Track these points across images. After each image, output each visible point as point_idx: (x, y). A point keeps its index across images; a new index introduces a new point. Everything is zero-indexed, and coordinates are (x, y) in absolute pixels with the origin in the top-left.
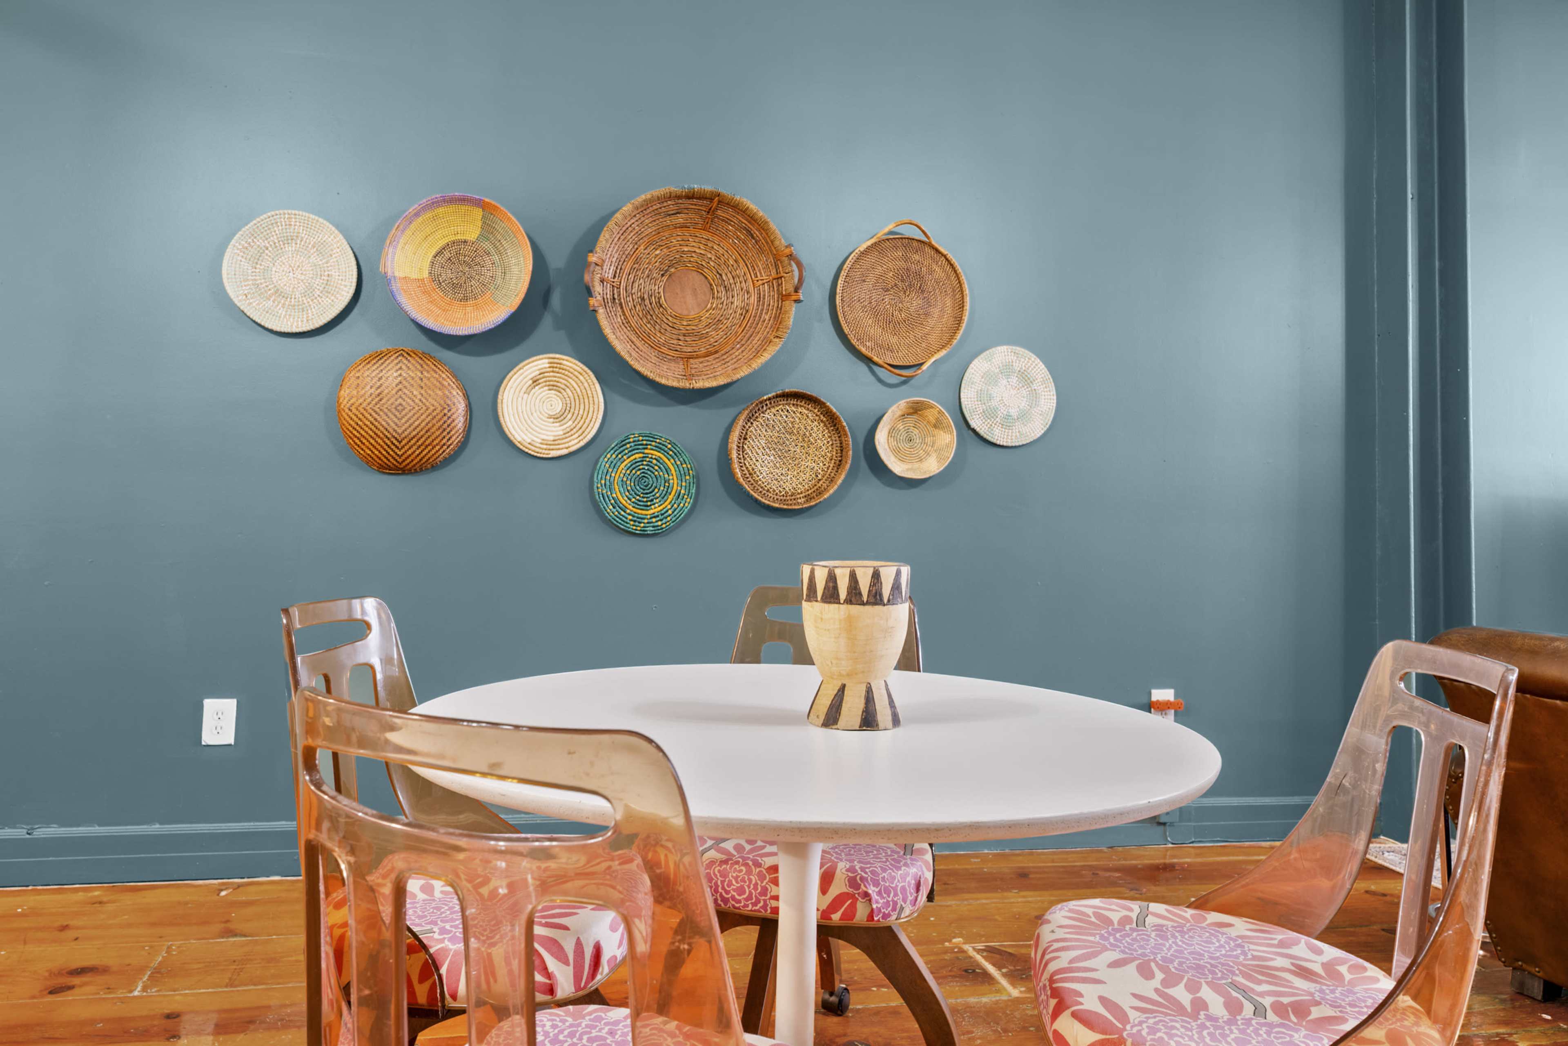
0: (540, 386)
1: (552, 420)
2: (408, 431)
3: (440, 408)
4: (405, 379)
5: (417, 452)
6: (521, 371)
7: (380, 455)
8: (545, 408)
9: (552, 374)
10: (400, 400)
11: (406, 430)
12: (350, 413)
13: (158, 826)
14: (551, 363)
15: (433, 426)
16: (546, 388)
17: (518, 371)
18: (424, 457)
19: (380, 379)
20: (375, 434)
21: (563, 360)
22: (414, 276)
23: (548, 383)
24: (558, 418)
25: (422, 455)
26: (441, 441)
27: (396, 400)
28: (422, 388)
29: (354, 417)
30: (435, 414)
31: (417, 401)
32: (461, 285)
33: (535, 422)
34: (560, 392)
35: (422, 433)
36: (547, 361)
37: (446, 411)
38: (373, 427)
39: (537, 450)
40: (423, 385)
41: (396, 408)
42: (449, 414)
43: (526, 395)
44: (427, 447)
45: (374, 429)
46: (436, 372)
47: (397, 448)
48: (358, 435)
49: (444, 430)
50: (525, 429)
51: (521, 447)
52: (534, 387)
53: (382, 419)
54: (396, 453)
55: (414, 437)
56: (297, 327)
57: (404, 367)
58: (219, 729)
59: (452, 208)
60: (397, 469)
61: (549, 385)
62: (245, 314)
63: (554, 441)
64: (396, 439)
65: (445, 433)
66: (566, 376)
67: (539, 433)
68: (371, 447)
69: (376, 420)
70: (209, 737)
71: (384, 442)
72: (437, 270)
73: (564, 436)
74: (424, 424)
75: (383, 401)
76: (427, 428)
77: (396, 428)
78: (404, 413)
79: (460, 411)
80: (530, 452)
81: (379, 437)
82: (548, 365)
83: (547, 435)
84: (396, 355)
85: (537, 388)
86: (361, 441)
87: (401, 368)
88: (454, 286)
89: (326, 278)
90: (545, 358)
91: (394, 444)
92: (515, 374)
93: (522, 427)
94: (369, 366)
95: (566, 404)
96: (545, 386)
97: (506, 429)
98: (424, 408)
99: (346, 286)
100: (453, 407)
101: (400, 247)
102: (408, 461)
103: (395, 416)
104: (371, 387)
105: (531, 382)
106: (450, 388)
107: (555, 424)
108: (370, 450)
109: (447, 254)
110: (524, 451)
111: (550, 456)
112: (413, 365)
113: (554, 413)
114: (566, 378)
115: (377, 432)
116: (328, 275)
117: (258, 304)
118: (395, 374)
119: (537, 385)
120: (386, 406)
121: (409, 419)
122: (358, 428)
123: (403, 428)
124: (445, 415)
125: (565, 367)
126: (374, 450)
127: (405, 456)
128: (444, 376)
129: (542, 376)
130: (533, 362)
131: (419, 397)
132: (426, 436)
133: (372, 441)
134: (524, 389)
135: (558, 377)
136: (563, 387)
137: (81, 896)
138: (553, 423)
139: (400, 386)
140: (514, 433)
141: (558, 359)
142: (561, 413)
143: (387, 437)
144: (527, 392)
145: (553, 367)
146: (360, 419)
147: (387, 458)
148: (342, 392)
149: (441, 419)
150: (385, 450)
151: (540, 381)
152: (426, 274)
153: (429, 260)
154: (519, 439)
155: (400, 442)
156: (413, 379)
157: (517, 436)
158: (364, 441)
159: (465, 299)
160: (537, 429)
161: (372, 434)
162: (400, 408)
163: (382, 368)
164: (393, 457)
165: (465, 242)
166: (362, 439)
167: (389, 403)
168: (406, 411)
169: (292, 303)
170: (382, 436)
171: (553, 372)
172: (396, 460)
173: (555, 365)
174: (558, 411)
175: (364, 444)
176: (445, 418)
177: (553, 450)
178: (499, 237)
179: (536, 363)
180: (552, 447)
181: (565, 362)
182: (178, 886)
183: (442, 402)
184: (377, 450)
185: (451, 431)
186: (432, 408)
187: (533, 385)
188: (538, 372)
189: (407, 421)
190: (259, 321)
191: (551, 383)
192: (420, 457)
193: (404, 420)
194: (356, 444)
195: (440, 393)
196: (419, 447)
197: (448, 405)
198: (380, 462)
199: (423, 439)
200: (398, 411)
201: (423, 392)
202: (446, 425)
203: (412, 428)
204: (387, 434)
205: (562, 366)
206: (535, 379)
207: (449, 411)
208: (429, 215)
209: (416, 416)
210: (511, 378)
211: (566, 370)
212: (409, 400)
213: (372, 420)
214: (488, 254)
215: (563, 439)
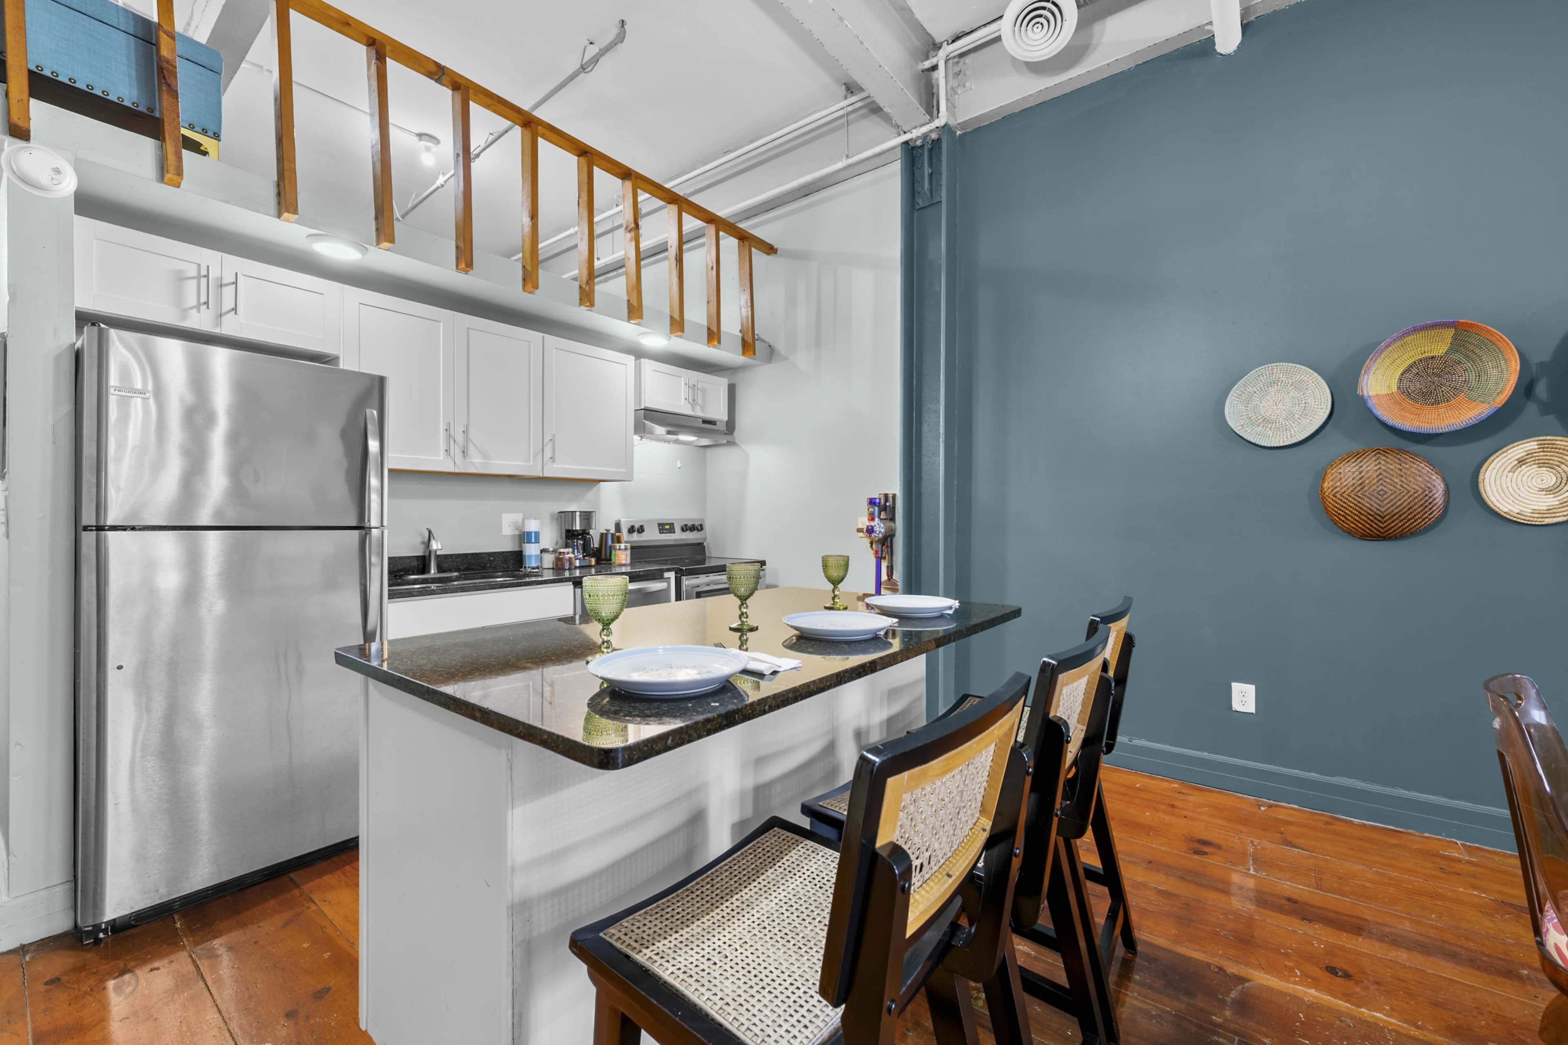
0: (1528, 465)
1: (1544, 493)
2: (1391, 509)
3: (1421, 491)
4: (1384, 471)
5: (1400, 525)
6: (1505, 454)
7: (1363, 527)
8: (1534, 483)
9: (1542, 454)
10: (1380, 488)
11: (1388, 509)
12: (1334, 498)
13: (1206, 754)
14: (1541, 444)
15: (1415, 505)
16: (1536, 466)
17: (1500, 455)
18: (1406, 528)
19: (1360, 473)
20: (1359, 512)
21: (1557, 440)
22: (1384, 392)
23: (1537, 462)
24: (1549, 491)
25: (1404, 527)
26: (1423, 515)
27: (1378, 487)
28: (1402, 476)
29: (1338, 501)
30: (1416, 495)
31: (1398, 487)
32: (1431, 392)
33: (1522, 494)
34: (1552, 468)
35: (1404, 511)
36: (1536, 443)
37: (1427, 492)
38: (1357, 508)
39: (1527, 518)
40: (1402, 473)
41: (1378, 493)
42: (1430, 495)
43: (1511, 474)
44: (1409, 520)
45: (1359, 509)
46: (1415, 463)
47: (1381, 522)
48: (1343, 514)
49: (1426, 507)
50: (1511, 502)
51: (1508, 517)
52: (1521, 466)
53: (1366, 502)
54: (1379, 526)
55: (1396, 514)
56: (1284, 442)
57: (1381, 462)
58: (1244, 703)
59: (1421, 335)
60: (1379, 536)
61: (1538, 464)
62: (1244, 439)
63: (1547, 510)
64: (1379, 515)
65: (1427, 509)
66: (1561, 453)
67: (1529, 504)
68: (1355, 522)
69: (1359, 502)
70: (1237, 706)
71: (1368, 518)
72: (1406, 383)
73: (1561, 506)
74: (1406, 503)
75: (1365, 489)
76: (1409, 506)
77: (1379, 508)
78: (1386, 496)
79: (1440, 491)
80: (1519, 520)
81: (1363, 515)
82: (1537, 447)
83: (1539, 506)
84: (1375, 453)
85: (1523, 467)
86: (1345, 518)
87: (1379, 463)
88: (1424, 395)
89: (1303, 405)
90: (1534, 441)
91: (1377, 520)
92: (1497, 457)
93: (1508, 500)
94: (1348, 464)
95: (1562, 478)
96: (1534, 464)
97: (1490, 503)
98: (1406, 491)
99: (1322, 409)
100: (1433, 488)
101: (1372, 373)
102: (1391, 531)
103: (1378, 499)
104: (1353, 479)
105: (1516, 462)
106: (1429, 474)
107: (1548, 496)
108: (1354, 524)
109: (1415, 371)
110: (1511, 520)
111: (1543, 523)
112: (1391, 459)
113: (1547, 486)
114: (1560, 455)
115: (1361, 511)
116: (1305, 403)
117: (1252, 430)
118: (1376, 468)
119: (1523, 464)
120: (1368, 492)
121: (1392, 500)
122: (1342, 509)
123: (1386, 507)
124: (1426, 495)
125: (1559, 446)
126: (1358, 524)
127: (1386, 529)
128: (1423, 465)
129: (1530, 456)
130: (1518, 445)
131: (1400, 483)
132: (1409, 512)
133: (1357, 518)
134: (1509, 468)
135: (1550, 456)
136: (1558, 463)
137: (1165, 784)
138: (1546, 495)
139: (1381, 477)
140: (1498, 505)
141: (1550, 440)
142: (1555, 486)
143: (1370, 514)
144: (1513, 470)
145: (1543, 448)
146: (1344, 502)
147: (1370, 530)
148: (1326, 485)
149: (1422, 499)
150: (1368, 524)
151: (1527, 461)
152: (1395, 389)
153: (1397, 378)
154: (1506, 510)
155: (1383, 518)
156: (1392, 470)
157: (1502, 508)
158: (1349, 518)
159: (1437, 402)
160: (1525, 501)
161: (1357, 513)
162: (1382, 493)
163: (1361, 464)
164: (1376, 529)
165: (1433, 357)
166: (1347, 516)
167: (1372, 489)
168: (1388, 494)
169: (1277, 426)
170: (1365, 513)
171: (1543, 452)
172: (1379, 531)
173: (1547, 446)
174: (1551, 485)
175: (1349, 520)
176: (1427, 498)
177: (1547, 518)
178: (1471, 347)
179: (1523, 446)
180: (1545, 515)
181: (1558, 442)
182: (1226, 794)
183: (1423, 486)
184: (1361, 524)
185: (1433, 507)
186: (1413, 491)
187: (1519, 465)
188: (1525, 454)
189: (1390, 502)
190: (1253, 441)
191: (1542, 461)
192: (1402, 528)
193: (1386, 502)
194: (1341, 520)
195: (1420, 479)
196: (1402, 520)
197: (1429, 488)
198: (1363, 532)
199: (1406, 515)
200: (1380, 495)
201: (1403, 479)
202: (1427, 503)
203: (1394, 507)
204: (1370, 512)
205: (1555, 446)
206: (1521, 459)
207: (1430, 492)
208: (1398, 344)
209: (1398, 498)
210: (1493, 461)
211: (1560, 449)
212: (1390, 487)
213: (1356, 503)
214: (1459, 363)
215: (1559, 508)
